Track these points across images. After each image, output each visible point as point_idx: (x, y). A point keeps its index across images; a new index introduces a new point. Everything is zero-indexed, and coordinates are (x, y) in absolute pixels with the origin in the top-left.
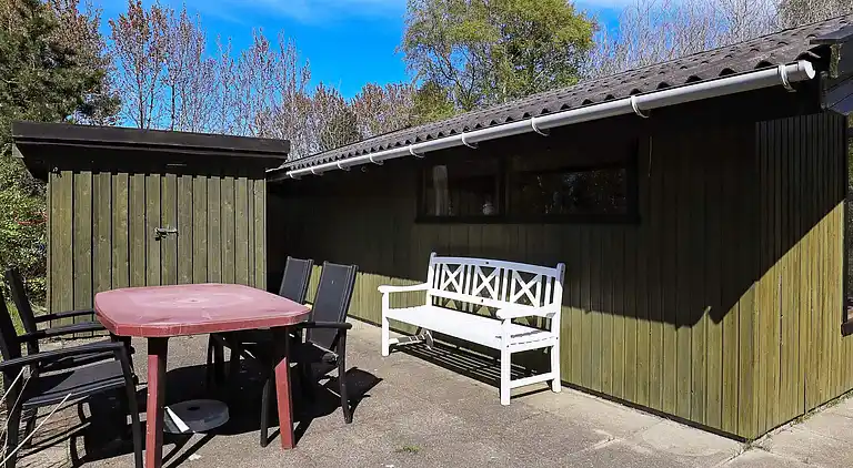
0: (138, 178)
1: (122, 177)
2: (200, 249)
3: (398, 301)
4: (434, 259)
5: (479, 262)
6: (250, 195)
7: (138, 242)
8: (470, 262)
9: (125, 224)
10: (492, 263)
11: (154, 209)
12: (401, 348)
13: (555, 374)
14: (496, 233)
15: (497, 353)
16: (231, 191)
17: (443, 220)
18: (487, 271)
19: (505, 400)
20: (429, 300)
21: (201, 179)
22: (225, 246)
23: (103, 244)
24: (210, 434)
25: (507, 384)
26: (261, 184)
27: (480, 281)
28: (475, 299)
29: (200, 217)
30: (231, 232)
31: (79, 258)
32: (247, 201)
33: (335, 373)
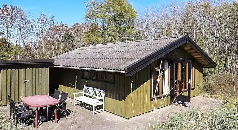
0: (21, 70)
1: (17, 70)
2: (34, 84)
3: (77, 96)
4: (84, 87)
5: (92, 88)
6: (45, 71)
7: (20, 84)
8: (91, 88)
9: (18, 80)
10: (95, 89)
11: (24, 76)
12: (78, 105)
13: (103, 109)
14: (95, 83)
15: (92, 106)
16: (41, 71)
17: (87, 79)
18: (94, 90)
19: (94, 114)
20: (84, 95)
21: (34, 69)
22: (40, 83)
23: (13, 84)
24: (43, 122)
25: (94, 111)
26: (48, 69)
27: (92, 92)
28: (91, 95)
29: (34, 77)
30: (41, 80)
31: (8, 88)
32: (44, 73)
33: (64, 110)
